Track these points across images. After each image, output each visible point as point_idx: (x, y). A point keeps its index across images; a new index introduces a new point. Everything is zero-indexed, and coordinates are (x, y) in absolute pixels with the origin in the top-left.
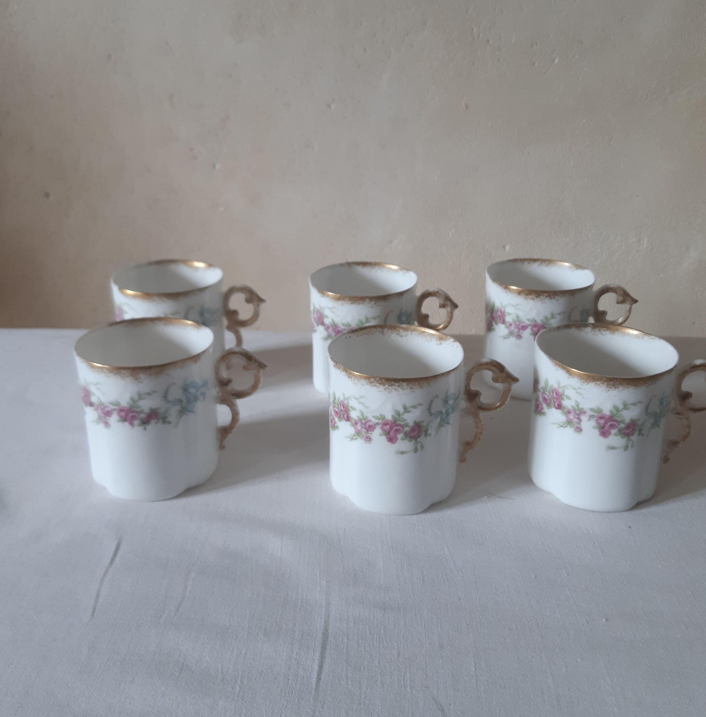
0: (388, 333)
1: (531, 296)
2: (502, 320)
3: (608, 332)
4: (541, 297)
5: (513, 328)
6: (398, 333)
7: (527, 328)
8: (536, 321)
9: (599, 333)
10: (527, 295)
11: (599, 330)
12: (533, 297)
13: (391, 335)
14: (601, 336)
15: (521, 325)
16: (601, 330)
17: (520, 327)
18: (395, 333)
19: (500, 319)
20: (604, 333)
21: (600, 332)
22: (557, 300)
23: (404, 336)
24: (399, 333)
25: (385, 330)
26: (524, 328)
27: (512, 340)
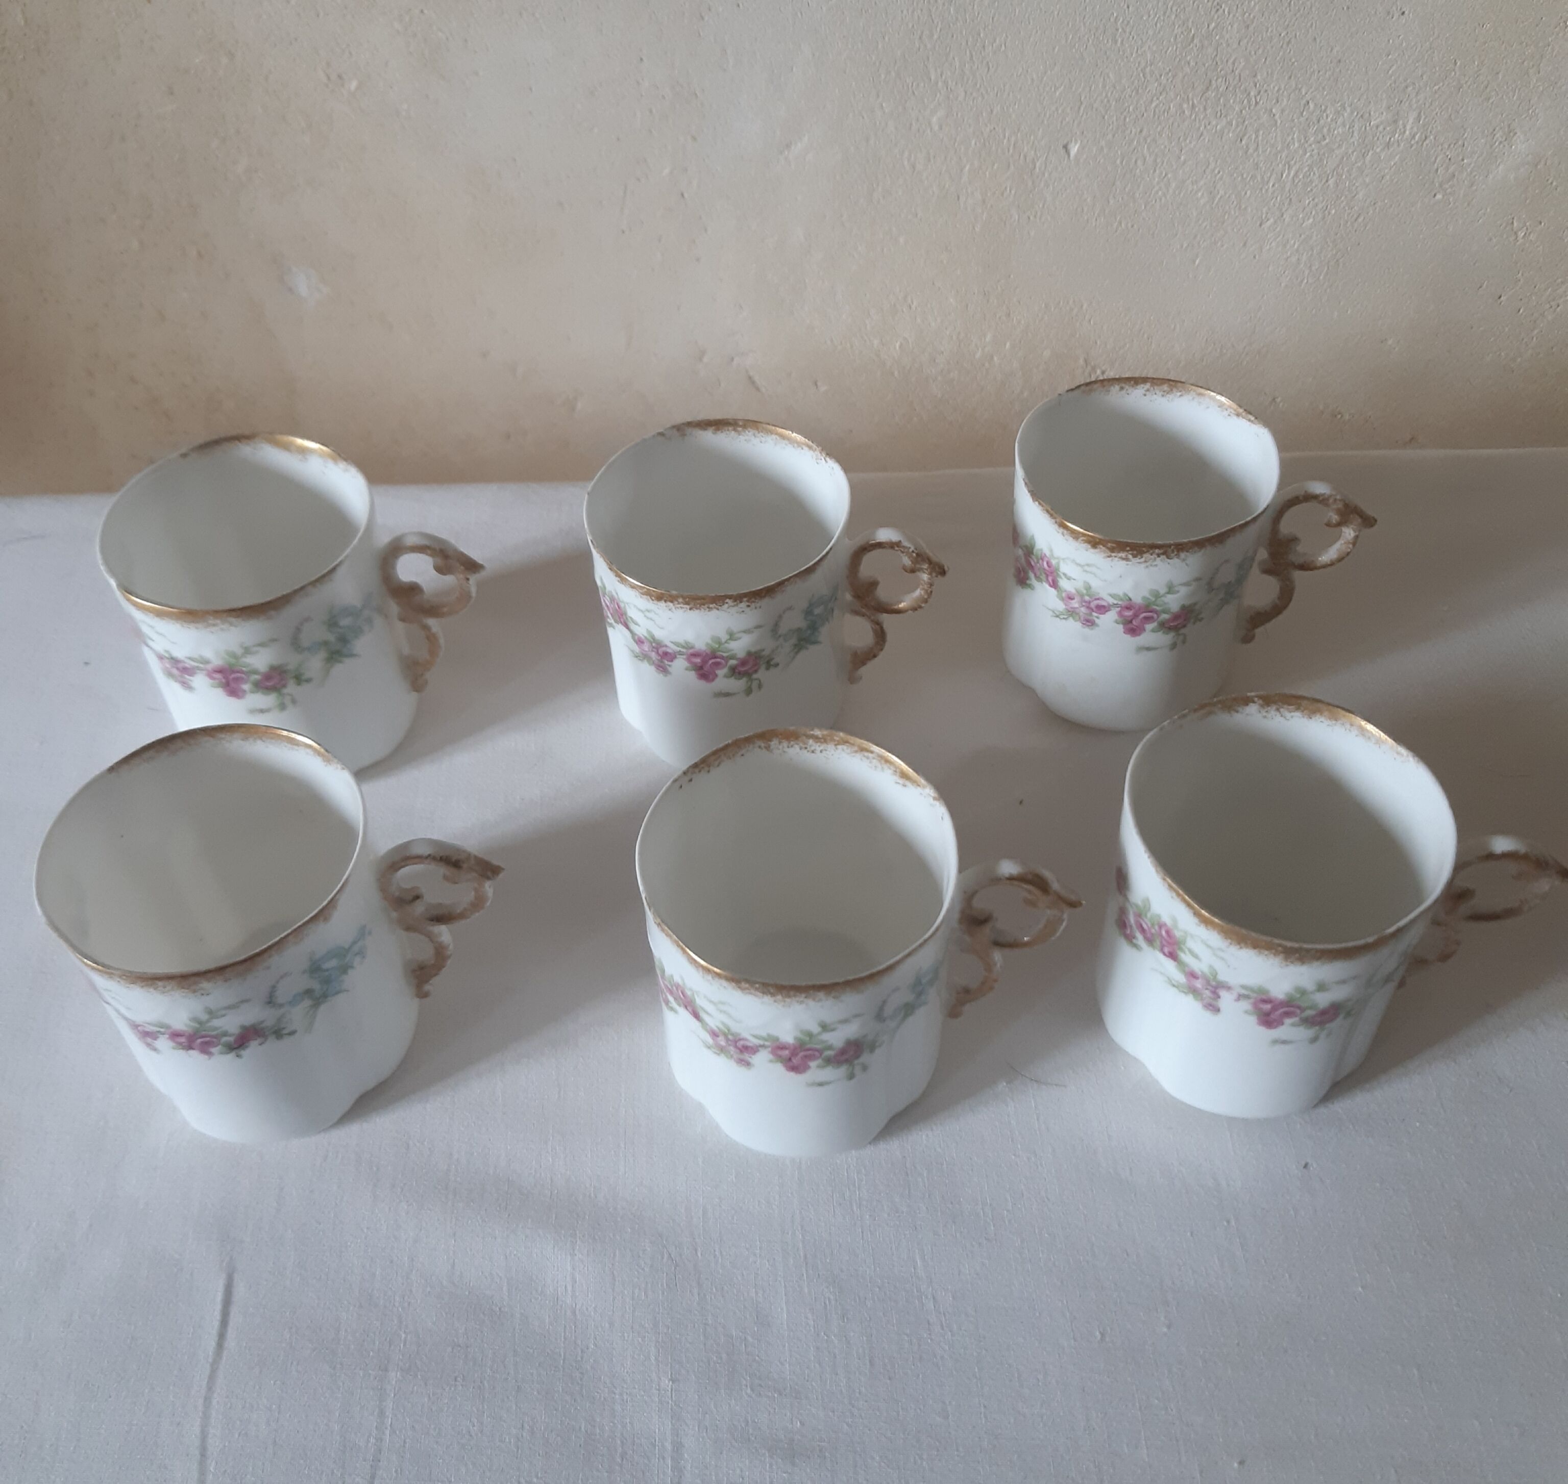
0: (781, 747)
1: (1123, 555)
2: (1050, 579)
3: (1297, 714)
4: (1146, 556)
5: (1075, 604)
6: (804, 746)
7: (1109, 610)
8: (1130, 599)
9: (1276, 715)
10: (1112, 550)
11: (1278, 710)
12: (1126, 556)
13: (786, 749)
14: (1282, 719)
15: (1096, 602)
16: (1282, 710)
17: (1093, 605)
18: (796, 746)
19: (1047, 576)
20: (1288, 715)
21: (1280, 712)
22: (1184, 560)
23: (818, 752)
24: (806, 746)
25: (774, 743)
26: (1102, 609)
27: (1073, 625)
